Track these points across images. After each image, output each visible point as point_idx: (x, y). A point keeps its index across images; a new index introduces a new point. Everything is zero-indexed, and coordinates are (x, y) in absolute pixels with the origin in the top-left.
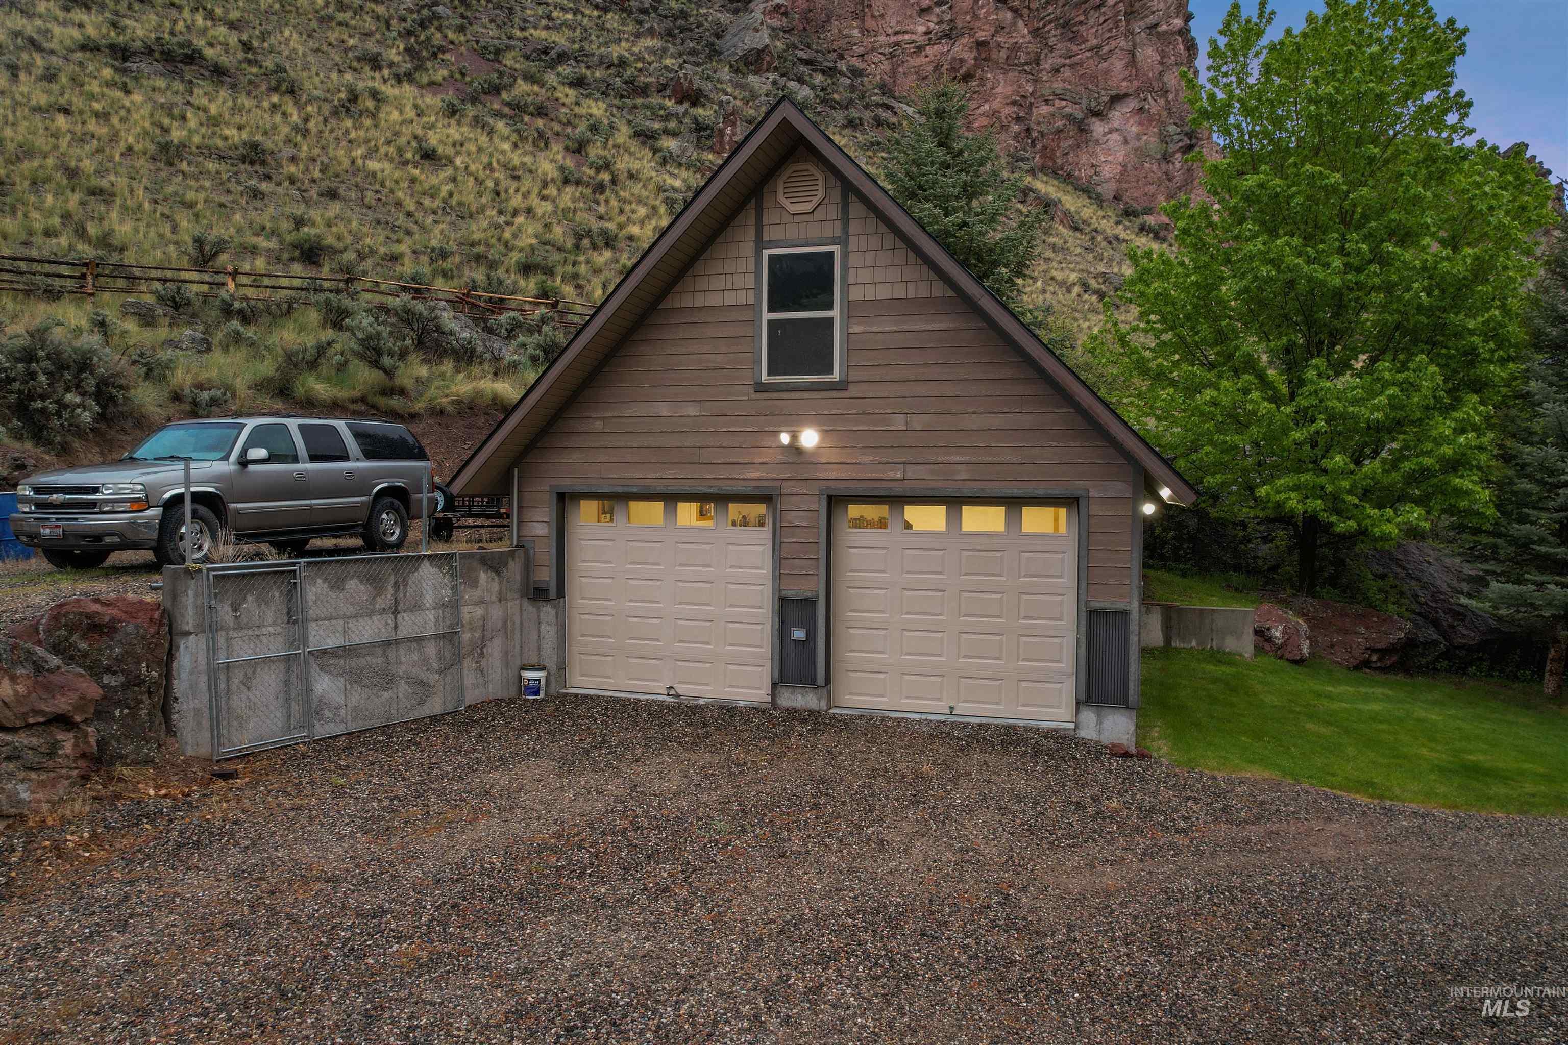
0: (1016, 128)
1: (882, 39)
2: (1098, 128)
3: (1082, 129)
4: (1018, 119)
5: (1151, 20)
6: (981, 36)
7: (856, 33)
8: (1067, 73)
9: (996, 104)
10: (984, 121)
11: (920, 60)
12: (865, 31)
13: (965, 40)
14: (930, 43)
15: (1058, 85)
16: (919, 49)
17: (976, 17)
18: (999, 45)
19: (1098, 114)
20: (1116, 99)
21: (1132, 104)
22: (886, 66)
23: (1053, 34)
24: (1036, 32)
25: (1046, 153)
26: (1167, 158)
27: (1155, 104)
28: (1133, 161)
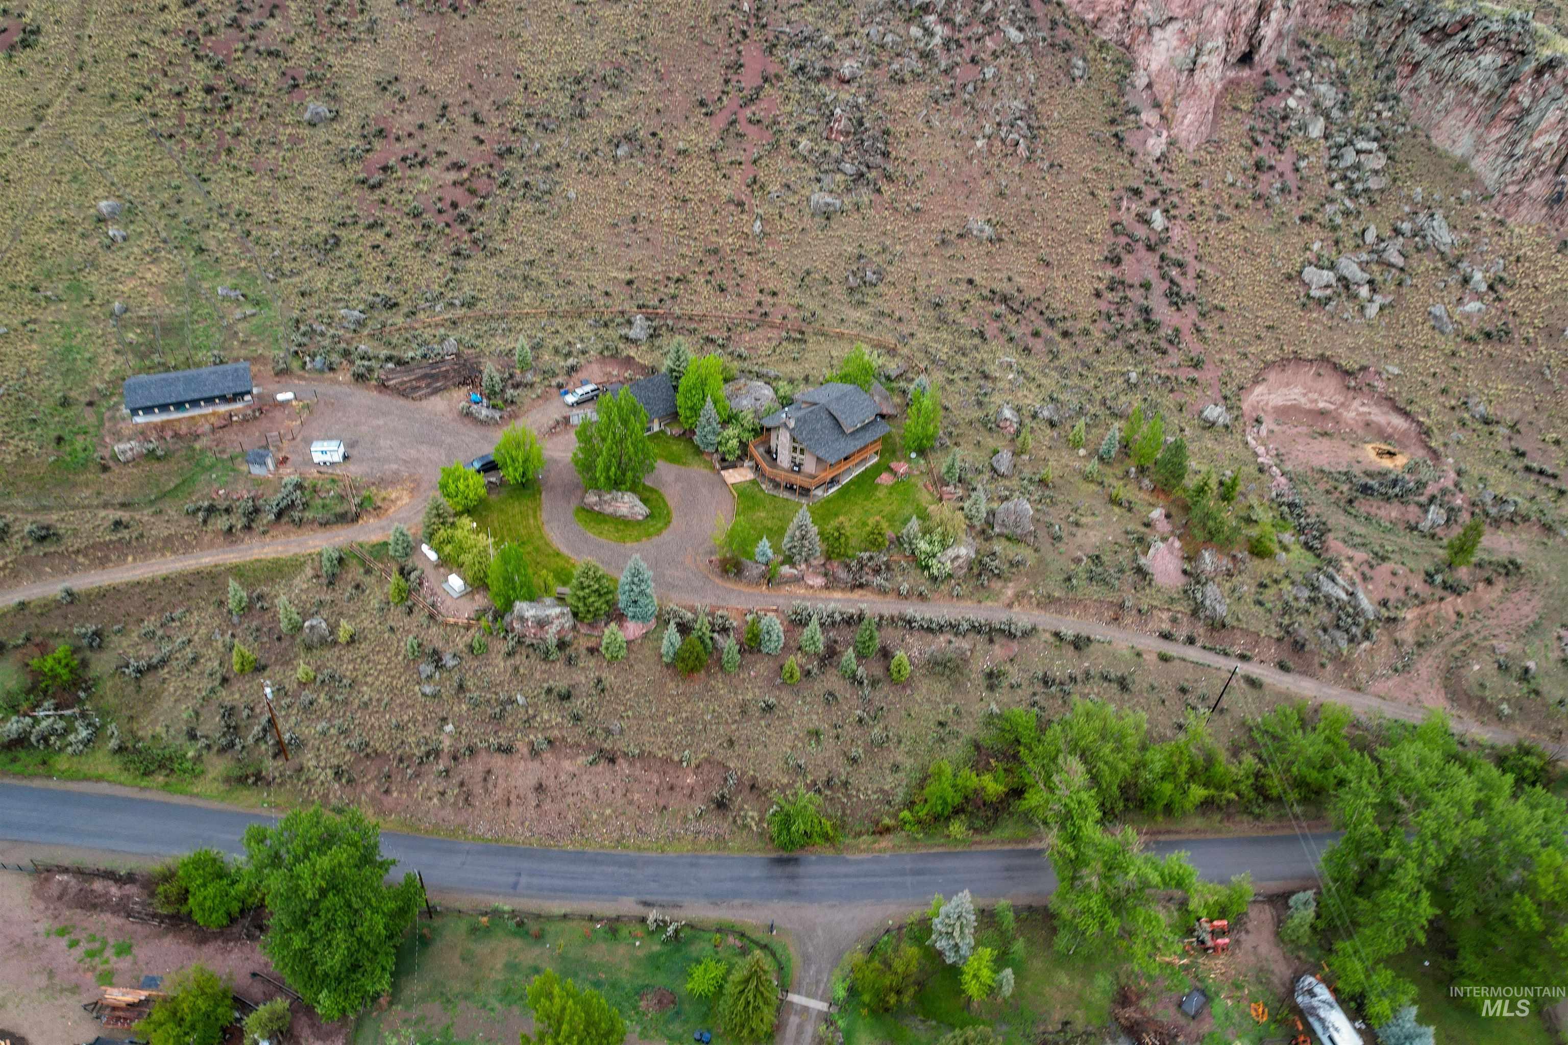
3: (1150, 33)
4: (1124, 10)
19: (1160, 26)
20: (1171, 19)
21: (1178, 25)
25: (1133, 39)
26: (1180, 71)
27: (1192, 28)
28: (1167, 65)
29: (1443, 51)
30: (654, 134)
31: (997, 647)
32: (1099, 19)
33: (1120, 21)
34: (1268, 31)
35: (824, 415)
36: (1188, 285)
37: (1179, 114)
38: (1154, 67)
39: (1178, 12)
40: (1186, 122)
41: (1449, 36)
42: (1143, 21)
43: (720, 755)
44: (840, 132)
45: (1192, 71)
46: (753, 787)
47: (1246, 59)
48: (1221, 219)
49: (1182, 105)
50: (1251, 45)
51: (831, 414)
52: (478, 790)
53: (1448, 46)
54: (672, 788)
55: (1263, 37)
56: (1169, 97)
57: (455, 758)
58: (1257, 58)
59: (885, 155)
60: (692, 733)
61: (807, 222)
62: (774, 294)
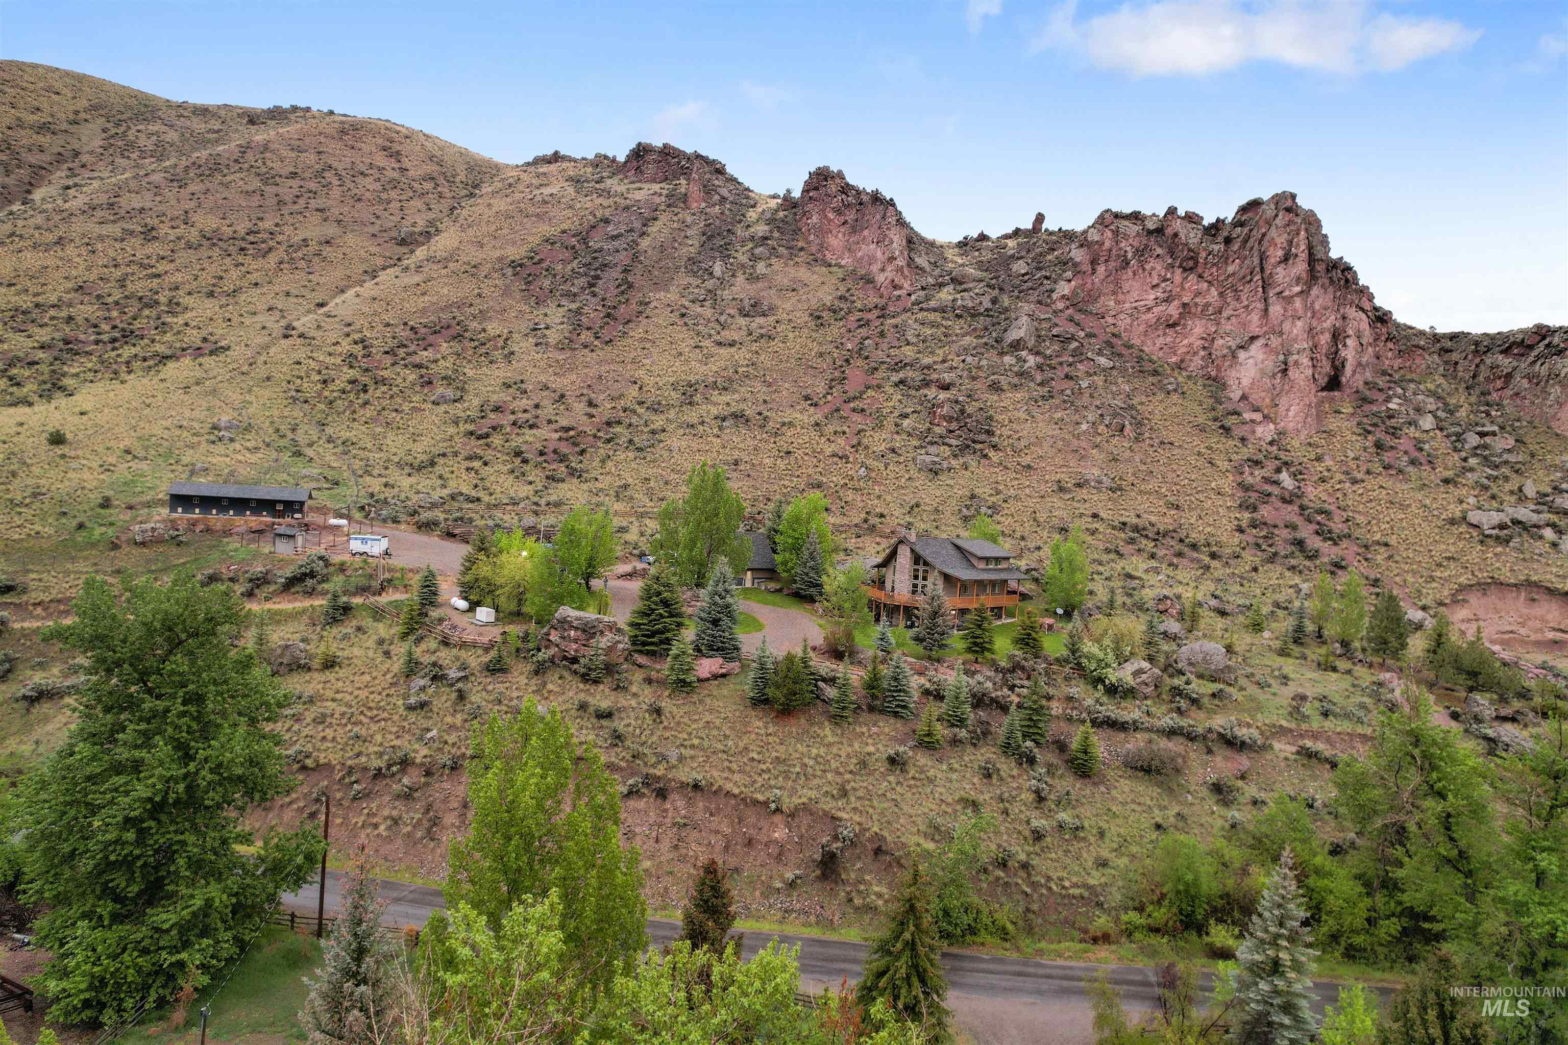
0: (1202, 353)
1: (1127, 305)
2: (1242, 355)
3: (1234, 356)
4: (1204, 348)
5: (1278, 290)
6: (1186, 300)
7: (1112, 303)
8: (1233, 319)
9: (1192, 339)
10: (1184, 350)
11: (1150, 316)
12: (1118, 302)
13: (1176, 303)
14: (1157, 305)
15: (1228, 327)
16: (1149, 309)
17: (1183, 289)
18: (1196, 304)
19: (1242, 347)
20: (1253, 339)
21: (1261, 342)
22: (1128, 321)
23: (1230, 294)
24: (1221, 294)
25: (1218, 368)
26: (1274, 376)
27: (1275, 341)
28: (1258, 376)
29: (1531, 359)
30: (760, 414)
31: (1219, 759)
32: (1182, 361)
33: (1203, 358)
34: (1349, 353)
35: (950, 547)
36: (1337, 526)
37: (1282, 409)
38: (1246, 382)
39: (1257, 331)
40: (1291, 414)
41: (1531, 347)
42: (1225, 351)
43: (828, 805)
44: (943, 417)
45: (1285, 371)
46: (878, 851)
47: (1334, 383)
48: (1355, 482)
49: (1283, 401)
50: (1334, 367)
51: (958, 547)
52: (450, 819)
53: (1535, 353)
54: (750, 843)
55: (1345, 360)
56: (1267, 400)
57: (428, 773)
58: (1344, 380)
59: (990, 433)
60: (786, 775)
61: (913, 473)
62: (882, 516)
